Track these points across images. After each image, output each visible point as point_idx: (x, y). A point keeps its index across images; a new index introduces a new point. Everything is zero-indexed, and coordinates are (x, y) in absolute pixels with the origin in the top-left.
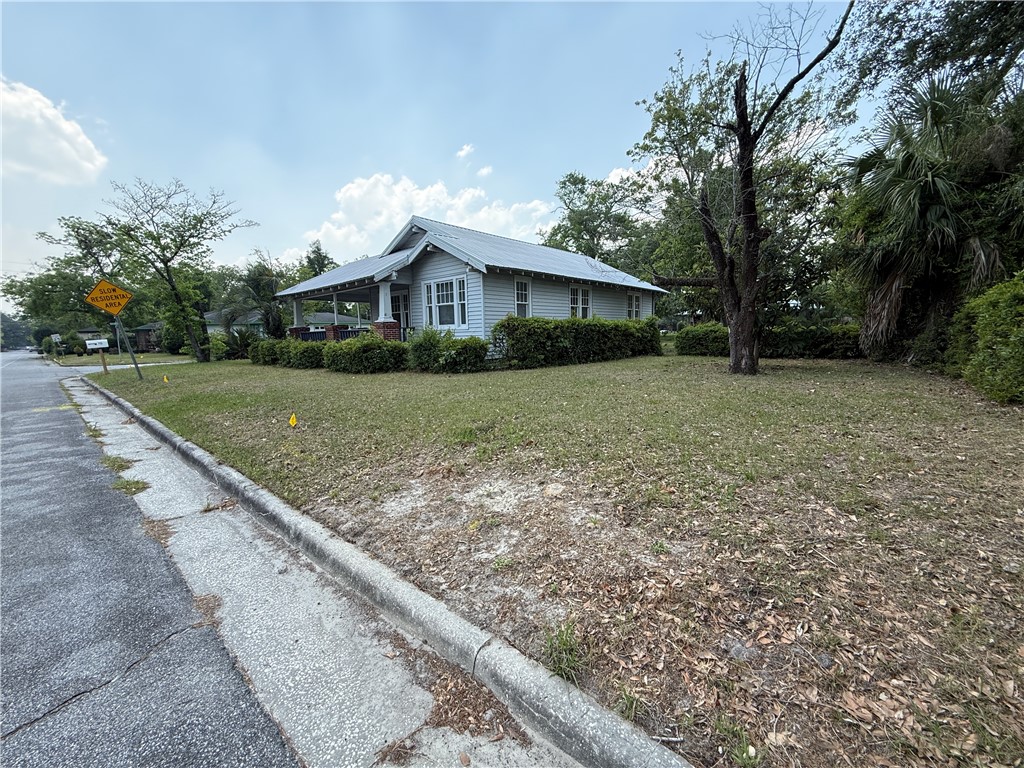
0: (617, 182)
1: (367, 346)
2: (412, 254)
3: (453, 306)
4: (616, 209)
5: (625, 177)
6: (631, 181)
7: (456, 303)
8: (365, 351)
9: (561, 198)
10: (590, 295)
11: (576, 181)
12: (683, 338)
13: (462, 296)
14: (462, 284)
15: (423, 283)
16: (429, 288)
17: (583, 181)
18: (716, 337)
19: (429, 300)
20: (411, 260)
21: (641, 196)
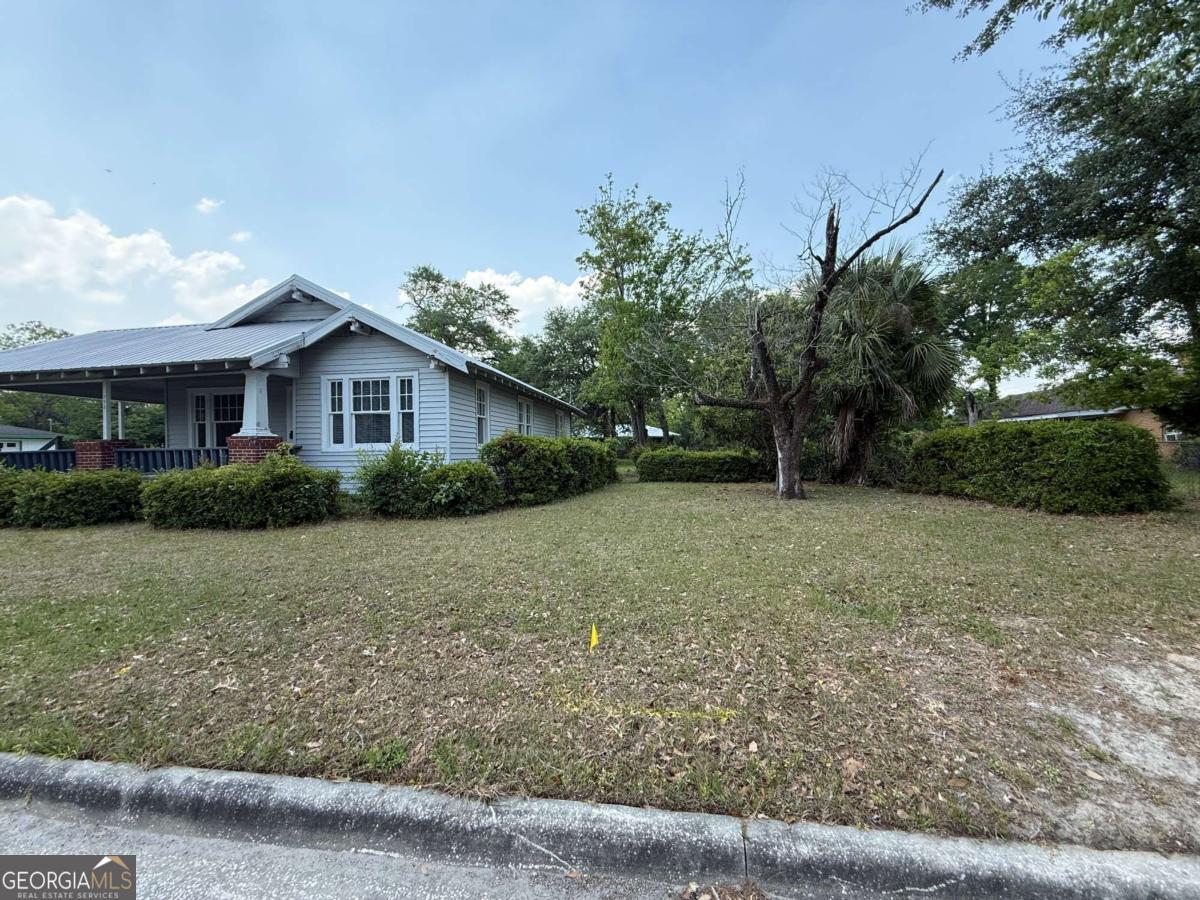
0: (476, 288)
1: (282, 477)
2: (312, 332)
3: (388, 417)
4: (477, 317)
5: (486, 284)
6: (493, 290)
7: (395, 411)
8: (276, 488)
9: (408, 293)
10: (531, 411)
11: (428, 276)
12: (649, 463)
13: (406, 402)
14: (406, 385)
15: (324, 378)
16: (337, 387)
17: (438, 279)
18: (683, 463)
19: (337, 404)
20: (309, 341)
21: (504, 307)
